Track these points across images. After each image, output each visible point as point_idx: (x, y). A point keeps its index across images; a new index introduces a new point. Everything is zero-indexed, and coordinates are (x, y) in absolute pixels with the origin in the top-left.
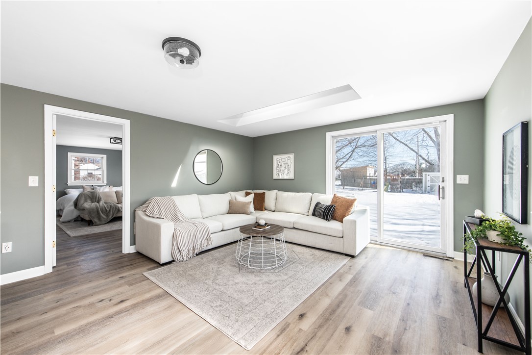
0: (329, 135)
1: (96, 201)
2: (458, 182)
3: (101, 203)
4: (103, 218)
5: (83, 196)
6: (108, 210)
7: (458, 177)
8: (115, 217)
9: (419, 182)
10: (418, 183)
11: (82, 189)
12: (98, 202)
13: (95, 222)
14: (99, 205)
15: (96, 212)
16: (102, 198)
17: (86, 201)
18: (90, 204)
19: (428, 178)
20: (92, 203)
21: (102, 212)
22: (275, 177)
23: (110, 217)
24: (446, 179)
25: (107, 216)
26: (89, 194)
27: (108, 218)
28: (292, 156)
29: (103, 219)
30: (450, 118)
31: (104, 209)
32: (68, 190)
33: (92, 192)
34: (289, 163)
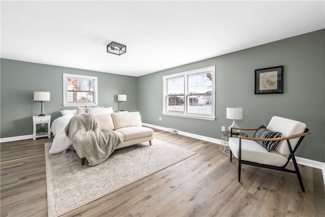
1: (91, 128)
3: (98, 130)
4: (102, 154)
5: (76, 122)
6: (107, 142)
8: (116, 150)
11: (76, 111)
12: (94, 129)
13: (92, 162)
14: (96, 135)
15: (92, 147)
16: (98, 124)
17: (79, 128)
18: (85, 132)
20: (87, 130)
21: (100, 145)
23: (110, 152)
25: (106, 150)
26: (82, 118)
27: (106, 154)
29: (101, 156)
31: (102, 140)
32: (64, 111)
33: (86, 116)
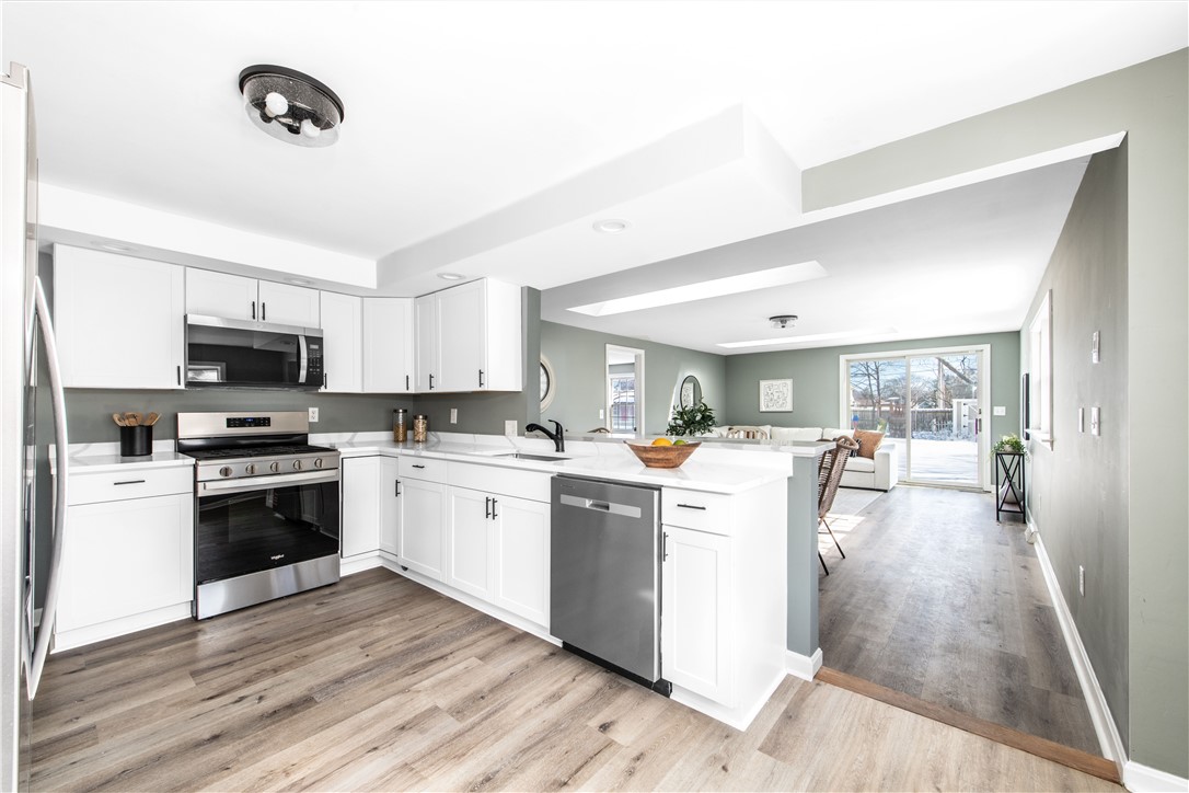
0: (843, 358)
2: (995, 414)
7: (995, 408)
9: (946, 418)
10: (944, 419)
19: (965, 410)
22: (763, 408)
24: (983, 411)
28: (789, 382)
30: (987, 348)
34: (785, 391)
